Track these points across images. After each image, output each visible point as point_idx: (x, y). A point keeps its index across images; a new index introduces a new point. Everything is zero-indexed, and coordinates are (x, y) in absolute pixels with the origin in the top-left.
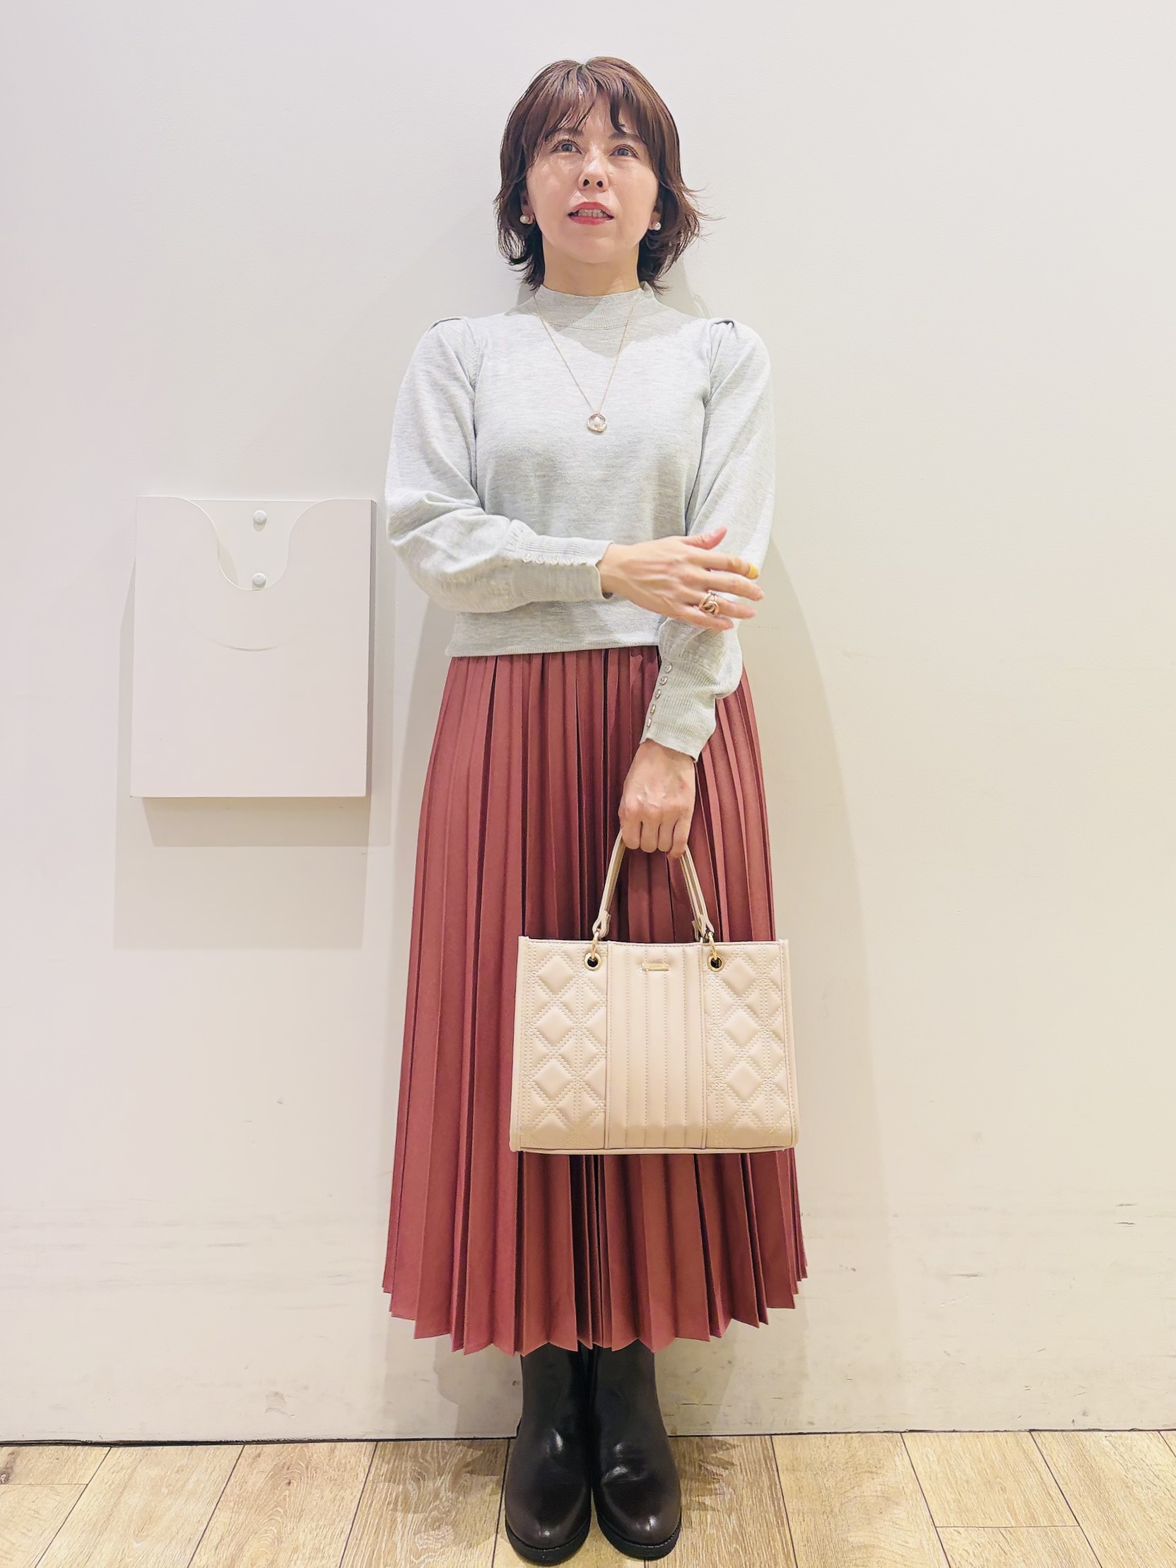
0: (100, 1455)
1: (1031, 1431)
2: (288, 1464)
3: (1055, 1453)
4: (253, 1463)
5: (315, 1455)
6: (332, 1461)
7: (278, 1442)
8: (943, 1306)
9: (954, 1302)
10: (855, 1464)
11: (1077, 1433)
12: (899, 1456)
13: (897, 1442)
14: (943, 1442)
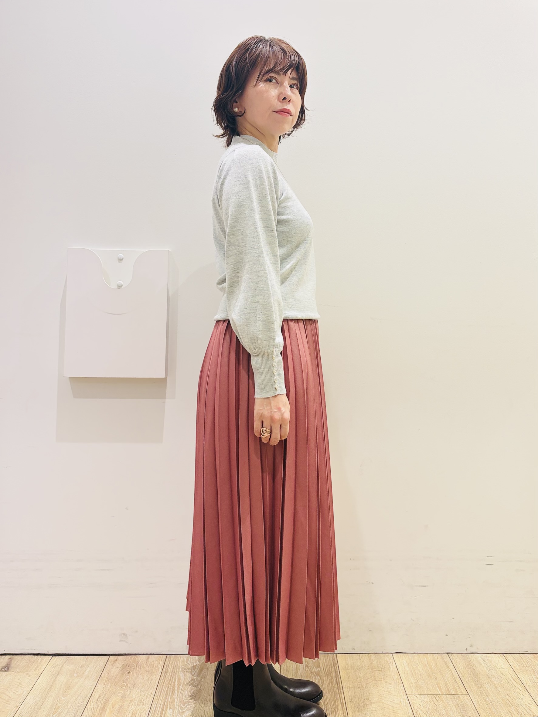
0: (48, 660)
1: (448, 653)
2: (128, 664)
3: (458, 663)
4: (113, 664)
5: (140, 661)
6: (147, 663)
7: (124, 655)
8: (411, 599)
9: (415, 597)
10: (372, 666)
11: (468, 654)
12: (391, 664)
13: (390, 657)
14: (410, 658)
